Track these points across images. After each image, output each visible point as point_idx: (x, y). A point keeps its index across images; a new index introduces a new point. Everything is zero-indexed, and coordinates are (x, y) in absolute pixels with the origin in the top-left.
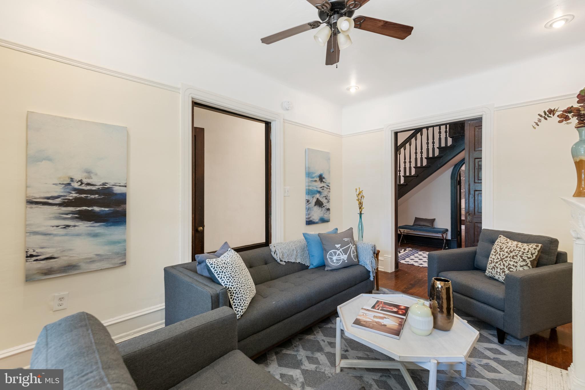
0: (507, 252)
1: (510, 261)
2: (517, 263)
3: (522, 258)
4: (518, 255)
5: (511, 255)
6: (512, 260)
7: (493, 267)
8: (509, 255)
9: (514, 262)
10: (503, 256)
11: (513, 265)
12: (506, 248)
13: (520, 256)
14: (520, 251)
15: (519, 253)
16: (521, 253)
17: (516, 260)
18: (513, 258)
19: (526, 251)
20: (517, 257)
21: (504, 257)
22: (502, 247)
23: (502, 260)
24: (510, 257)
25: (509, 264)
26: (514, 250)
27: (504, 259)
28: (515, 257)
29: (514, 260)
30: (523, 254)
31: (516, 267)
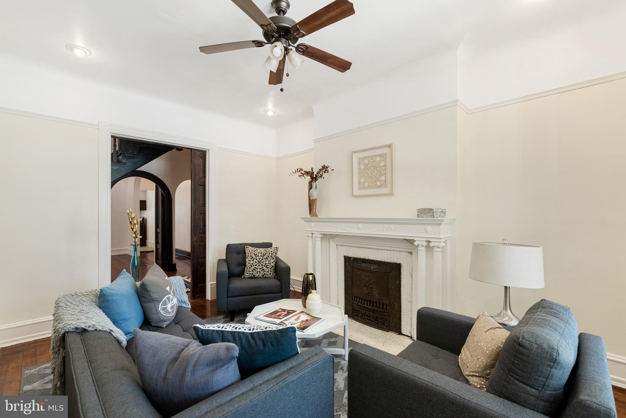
0: (261, 256)
1: (266, 261)
2: (270, 261)
3: (272, 257)
4: (269, 256)
5: (265, 257)
6: (267, 260)
7: (253, 269)
8: (264, 258)
9: (269, 261)
10: (259, 260)
11: (269, 263)
12: (259, 253)
13: (271, 256)
14: (269, 253)
15: (269, 255)
16: (270, 254)
17: (269, 260)
18: (267, 259)
19: (273, 253)
20: (269, 257)
21: (261, 260)
22: (256, 254)
23: (259, 262)
24: (265, 259)
25: (266, 264)
26: (266, 254)
27: (261, 261)
28: (268, 258)
29: (268, 260)
30: (272, 255)
31: (270, 264)
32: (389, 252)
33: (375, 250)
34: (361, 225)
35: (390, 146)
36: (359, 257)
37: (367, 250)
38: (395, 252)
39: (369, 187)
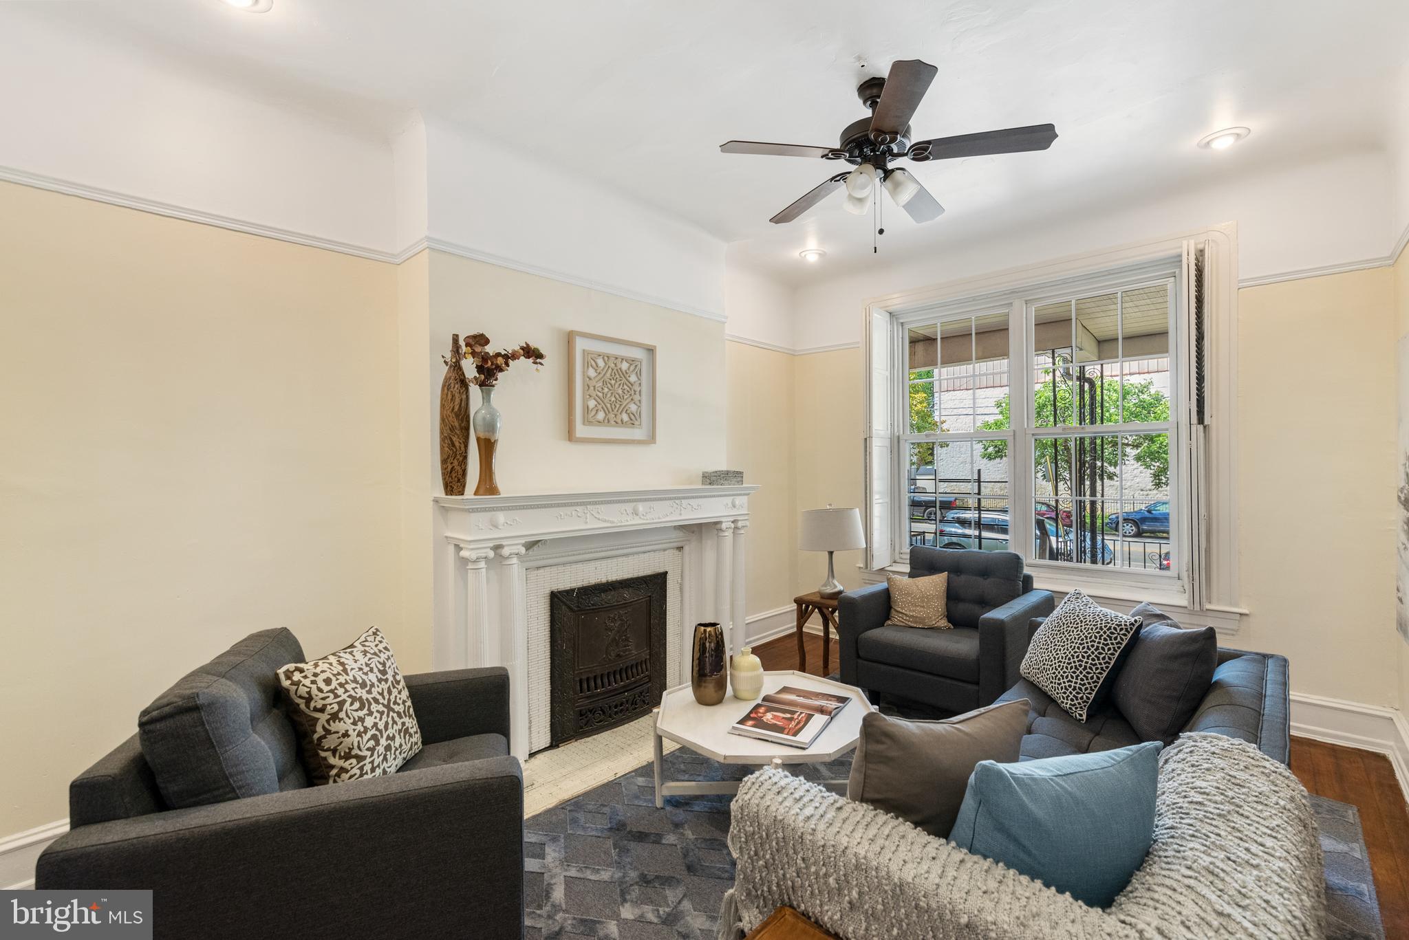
32: (646, 555)
33: (620, 559)
34: (641, 507)
35: (651, 351)
36: (585, 583)
37: (604, 562)
38: (657, 553)
39: (606, 422)
